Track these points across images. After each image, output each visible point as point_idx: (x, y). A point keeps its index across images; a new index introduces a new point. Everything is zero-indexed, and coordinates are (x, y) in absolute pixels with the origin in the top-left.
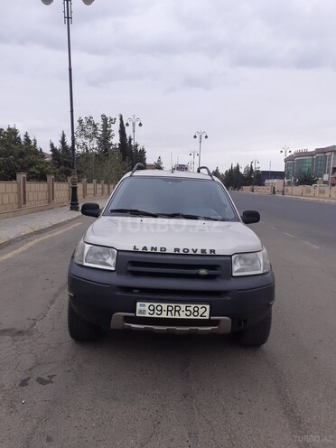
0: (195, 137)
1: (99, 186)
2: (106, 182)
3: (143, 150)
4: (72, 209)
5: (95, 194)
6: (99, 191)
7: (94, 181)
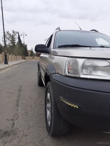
0: (45, 40)
1: (13, 56)
2: (15, 55)
3: (26, 45)
4: (5, 63)
5: (12, 59)
6: (13, 58)
7: (11, 54)
